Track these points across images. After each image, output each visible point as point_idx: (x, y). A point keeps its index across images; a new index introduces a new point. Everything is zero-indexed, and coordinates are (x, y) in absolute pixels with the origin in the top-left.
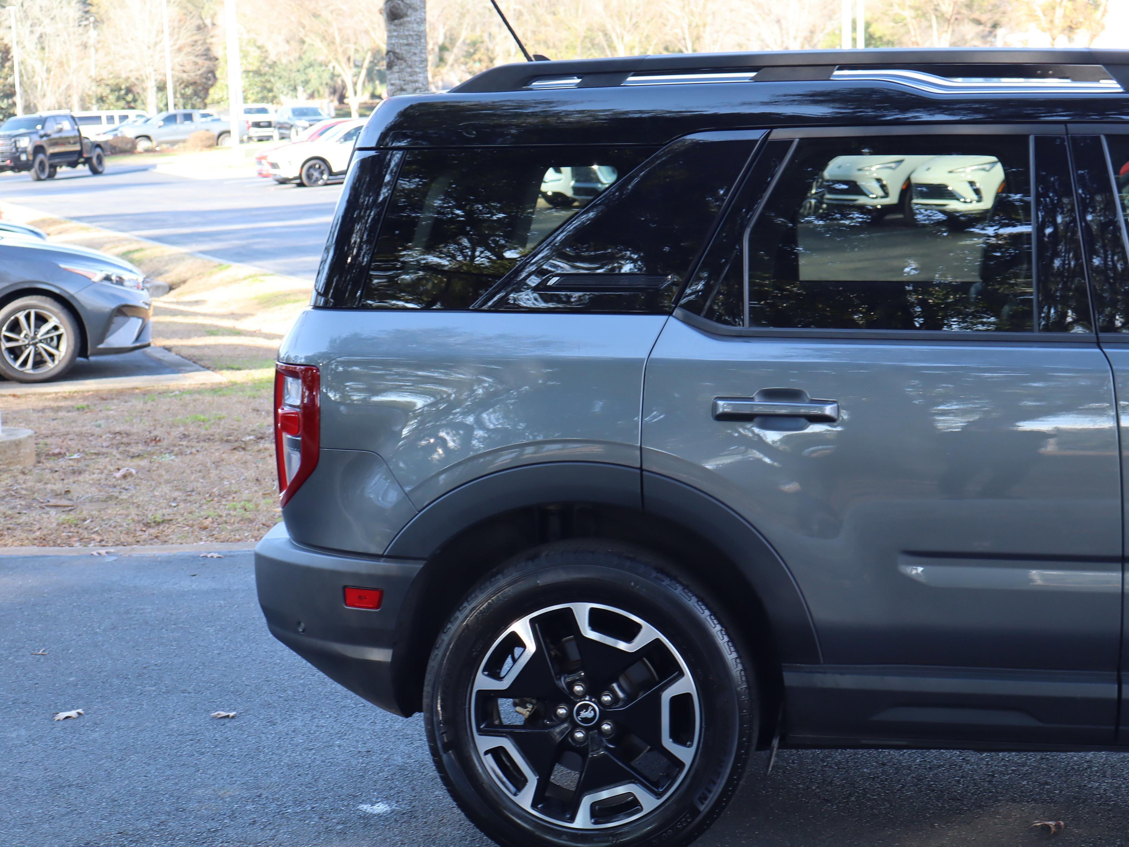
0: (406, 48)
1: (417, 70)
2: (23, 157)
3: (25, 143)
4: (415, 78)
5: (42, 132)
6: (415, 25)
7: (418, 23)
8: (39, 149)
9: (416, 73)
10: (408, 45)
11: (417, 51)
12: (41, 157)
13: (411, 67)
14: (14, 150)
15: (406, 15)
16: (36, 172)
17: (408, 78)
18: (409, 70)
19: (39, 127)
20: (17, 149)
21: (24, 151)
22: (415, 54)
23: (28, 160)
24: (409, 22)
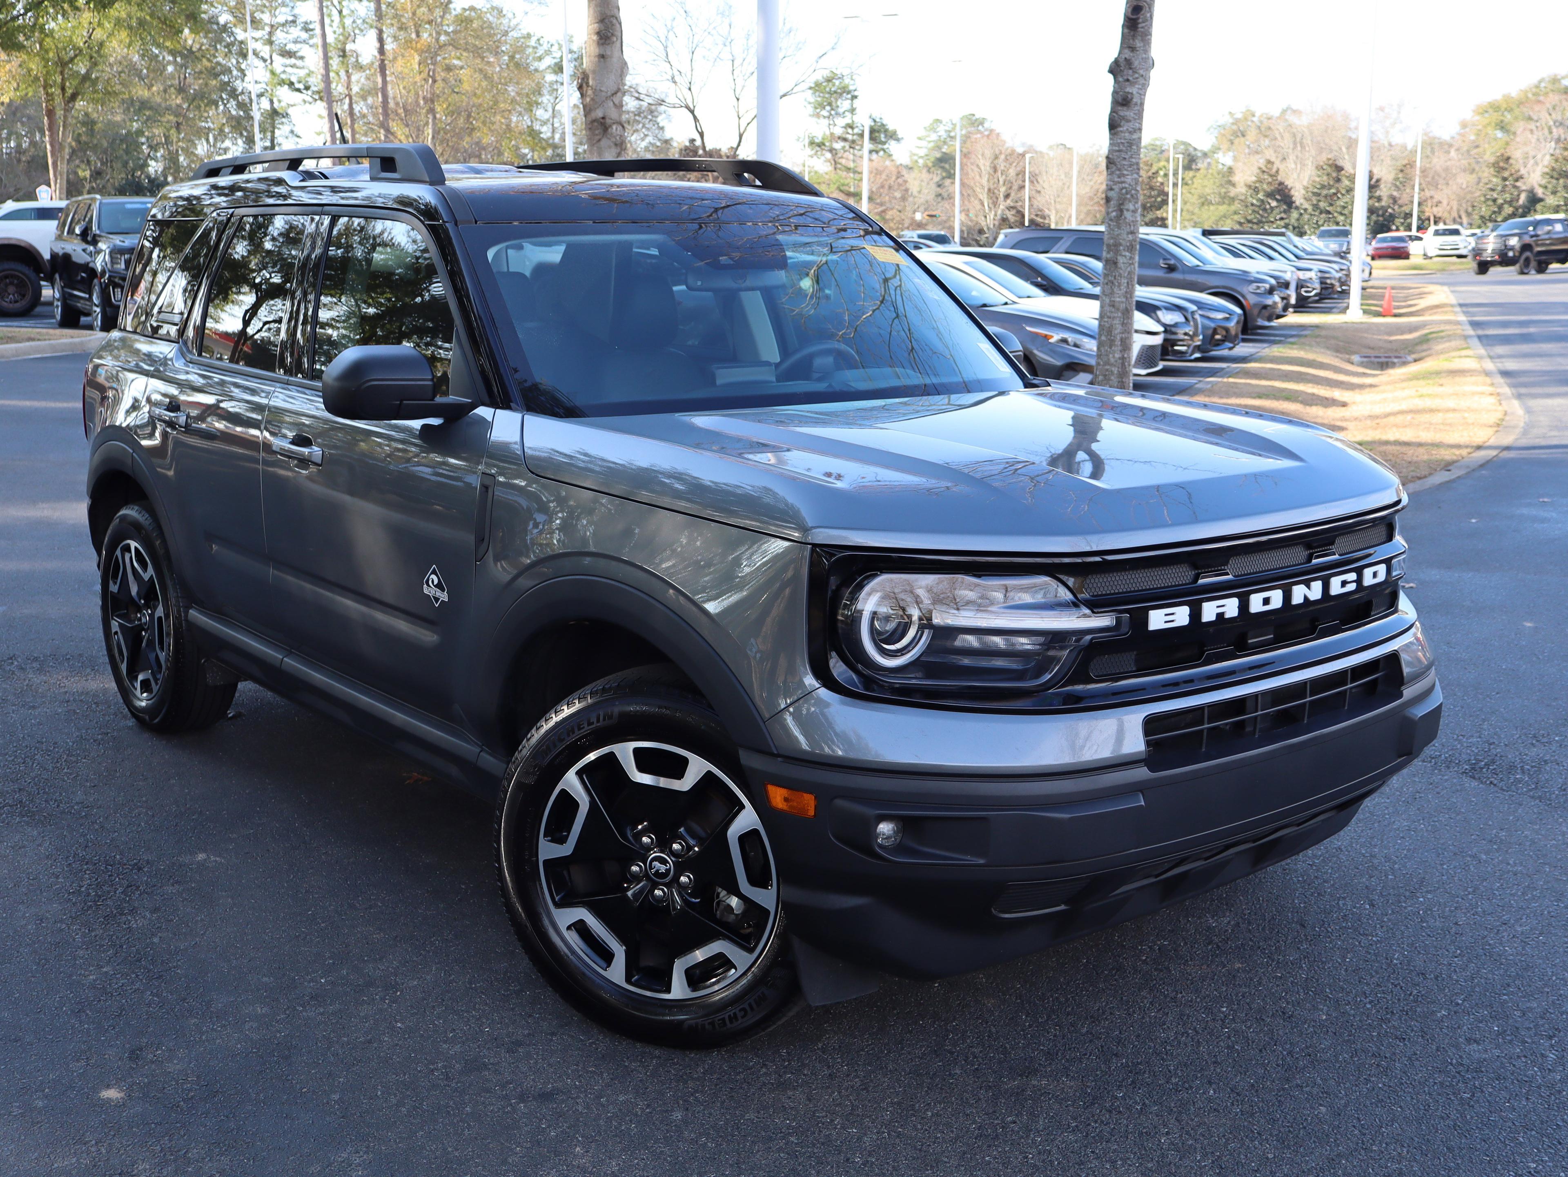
0: (1117, 153)
1: (1125, 172)
2: (1511, 254)
3: (1514, 242)
4: (1123, 179)
5: (1532, 233)
6: (1127, 134)
7: (1130, 132)
8: (1526, 247)
9: (1124, 175)
10: (1119, 151)
11: (1127, 157)
12: (1528, 254)
13: (1119, 170)
14: (1503, 248)
15: (1120, 126)
16: (1520, 267)
17: (1116, 179)
18: (1118, 172)
19: (1531, 228)
20: (1506, 246)
21: (1512, 248)
22: (1125, 159)
23: (1514, 256)
24: (1121, 131)
